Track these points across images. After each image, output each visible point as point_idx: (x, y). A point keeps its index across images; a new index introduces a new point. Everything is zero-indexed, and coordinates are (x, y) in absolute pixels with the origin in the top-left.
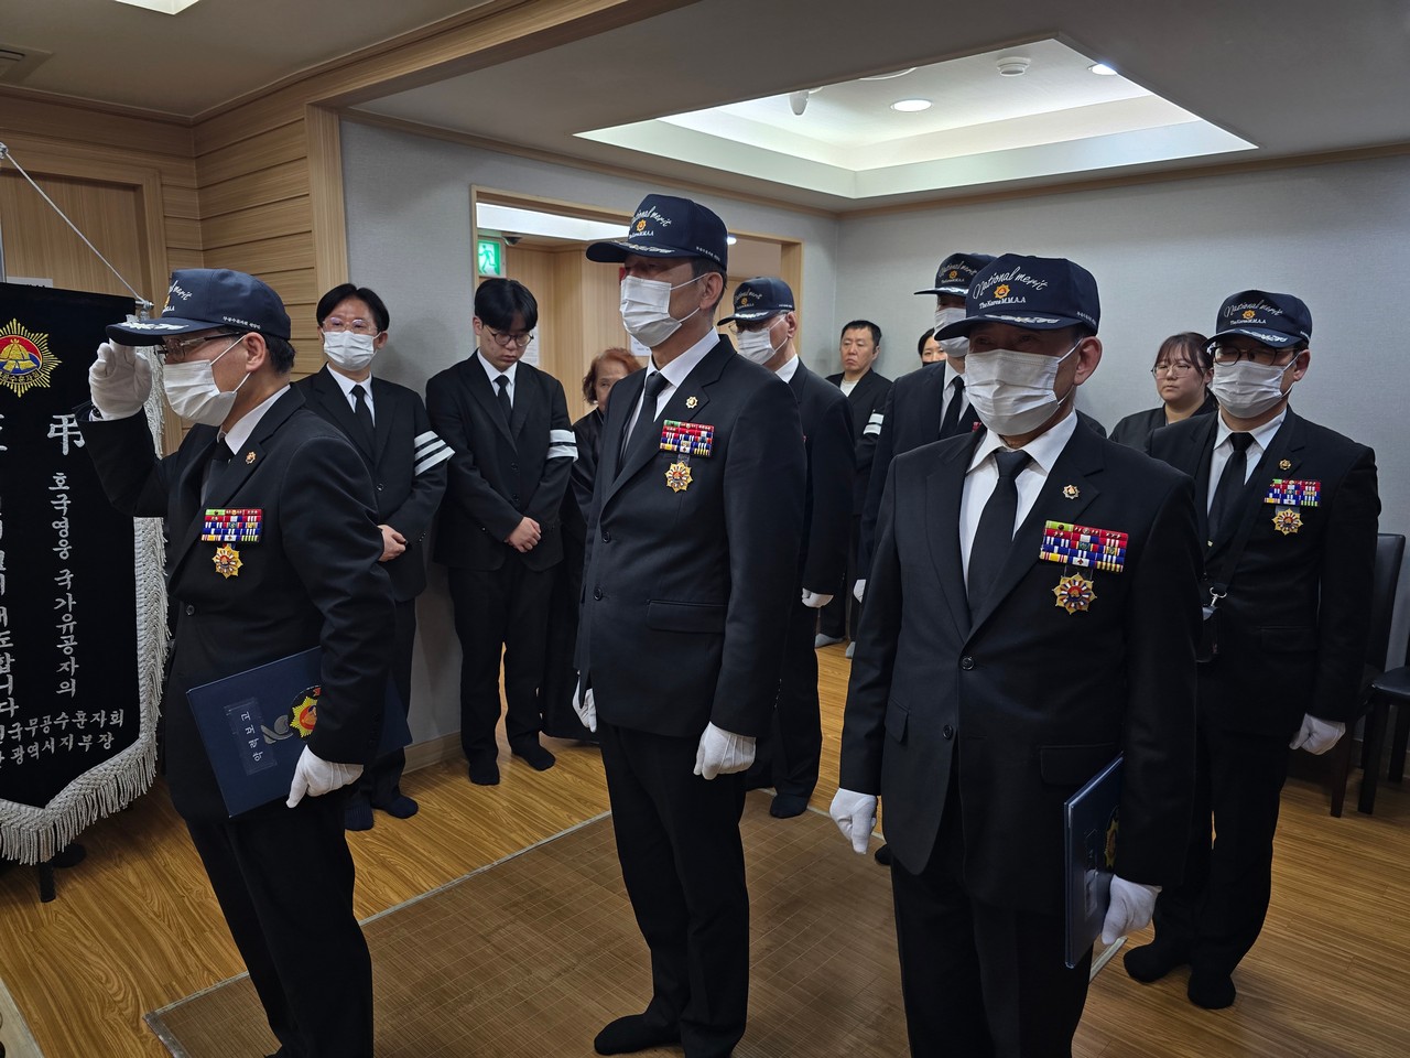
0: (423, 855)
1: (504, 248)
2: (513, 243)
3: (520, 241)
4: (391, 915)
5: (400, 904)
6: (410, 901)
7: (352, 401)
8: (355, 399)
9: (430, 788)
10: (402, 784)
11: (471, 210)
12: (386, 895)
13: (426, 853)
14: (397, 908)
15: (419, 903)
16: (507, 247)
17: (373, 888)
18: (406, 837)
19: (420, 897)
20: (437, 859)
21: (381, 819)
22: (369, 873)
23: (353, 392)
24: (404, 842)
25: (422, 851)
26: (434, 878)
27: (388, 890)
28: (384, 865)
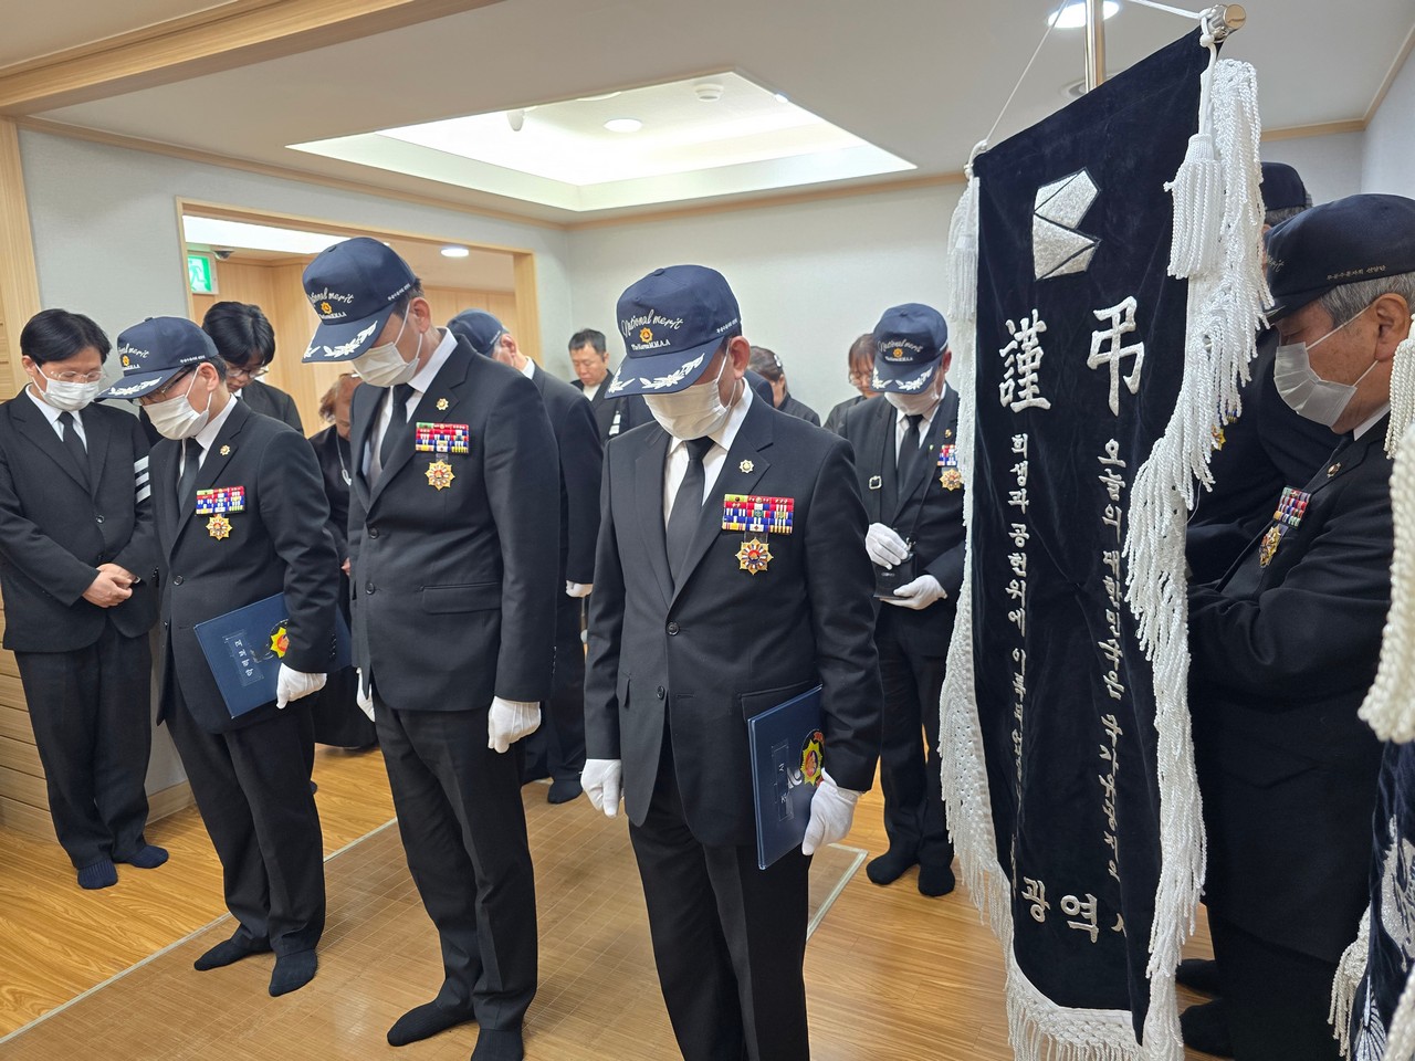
0: (179, 900)
1: (214, 264)
2: (224, 257)
3: (231, 255)
4: (150, 964)
5: (159, 951)
6: (171, 946)
7: (59, 429)
8: (62, 426)
9: (180, 834)
10: (146, 834)
11: (177, 223)
12: (142, 945)
13: (183, 898)
14: (156, 955)
15: (181, 947)
16: (217, 261)
17: (124, 940)
18: (157, 886)
19: (182, 941)
20: (198, 902)
21: (125, 872)
22: (118, 928)
23: (59, 419)
24: (157, 891)
25: (179, 897)
26: (195, 920)
27: (143, 940)
28: (136, 917)
